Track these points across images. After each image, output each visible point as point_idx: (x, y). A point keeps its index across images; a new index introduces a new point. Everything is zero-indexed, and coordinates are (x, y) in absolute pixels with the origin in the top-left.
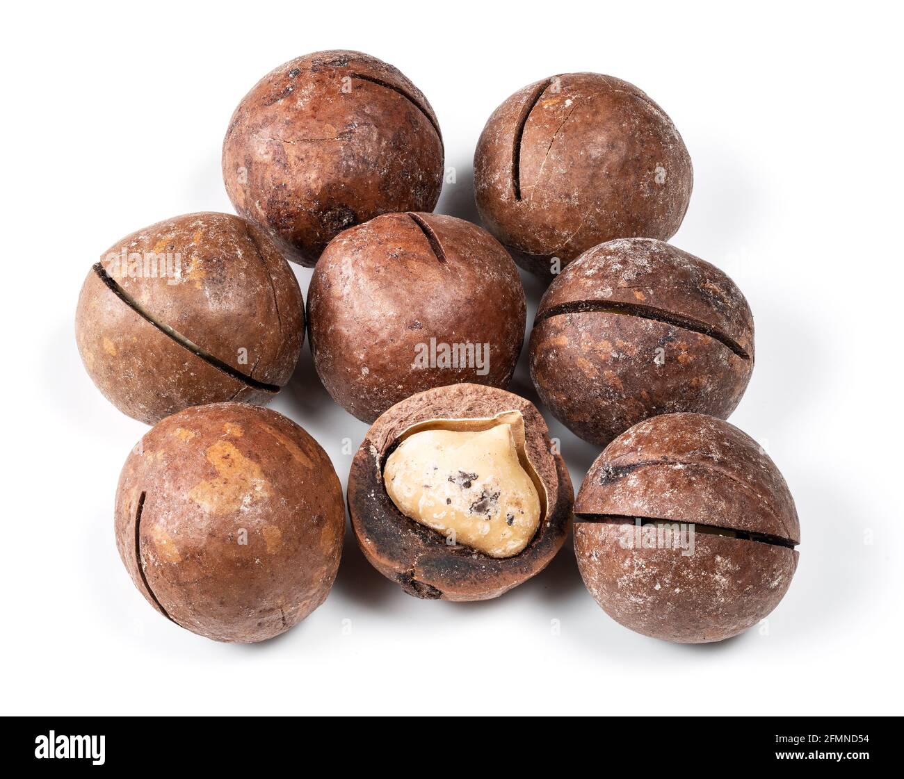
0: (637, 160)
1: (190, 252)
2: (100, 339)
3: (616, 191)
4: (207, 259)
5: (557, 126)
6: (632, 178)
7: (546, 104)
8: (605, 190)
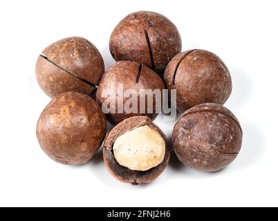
0: (212, 81)
1: (73, 48)
2: (48, 77)
3: (203, 89)
4: (79, 50)
5: (190, 65)
6: (209, 86)
7: (189, 57)
8: (200, 88)
